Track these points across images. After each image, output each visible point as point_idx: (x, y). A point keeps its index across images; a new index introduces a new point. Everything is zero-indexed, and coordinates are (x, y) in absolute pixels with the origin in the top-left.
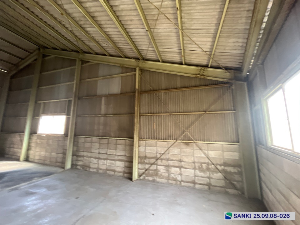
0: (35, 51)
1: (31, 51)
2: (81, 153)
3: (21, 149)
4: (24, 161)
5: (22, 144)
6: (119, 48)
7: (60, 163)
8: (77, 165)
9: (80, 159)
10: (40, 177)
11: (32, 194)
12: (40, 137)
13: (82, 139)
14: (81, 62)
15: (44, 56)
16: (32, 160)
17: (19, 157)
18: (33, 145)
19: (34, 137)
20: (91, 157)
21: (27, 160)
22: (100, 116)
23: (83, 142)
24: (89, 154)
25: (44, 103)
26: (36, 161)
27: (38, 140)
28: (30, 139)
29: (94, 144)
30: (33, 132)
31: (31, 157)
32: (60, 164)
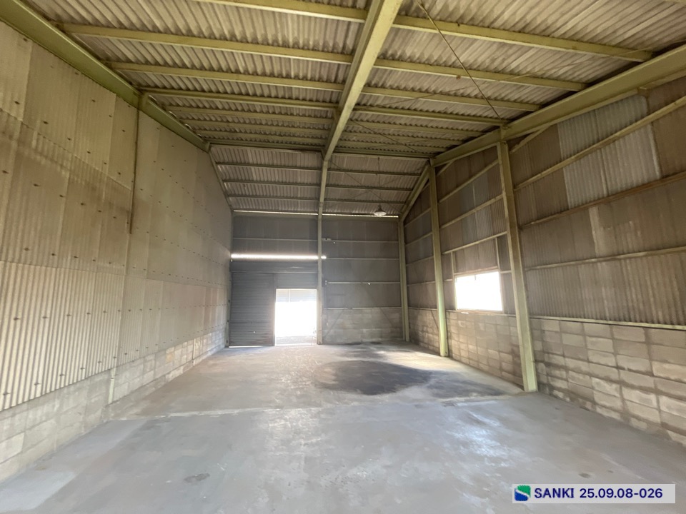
0: (424, 168)
1: (419, 172)
2: (559, 360)
3: (438, 335)
4: (445, 356)
5: (438, 328)
6: (617, 46)
7: (509, 373)
8: (552, 388)
9: (557, 373)
10: (482, 393)
11: (478, 422)
12: (461, 316)
13: (551, 324)
14: (506, 147)
15: (438, 169)
16: (458, 358)
17: (439, 348)
18: (453, 330)
19: (452, 316)
20: (591, 375)
21: (449, 355)
22: (593, 260)
23: (556, 332)
24: (584, 366)
25: (455, 252)
26: (463, 360)
27: (460, 322)
28: (446, 318)
29: (594, 339)
30: (449, 307)
31: (455, 352)
32: (510, 376)
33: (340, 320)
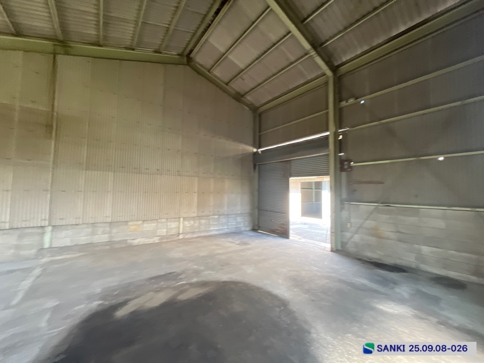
33: (370, 223)
